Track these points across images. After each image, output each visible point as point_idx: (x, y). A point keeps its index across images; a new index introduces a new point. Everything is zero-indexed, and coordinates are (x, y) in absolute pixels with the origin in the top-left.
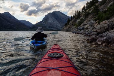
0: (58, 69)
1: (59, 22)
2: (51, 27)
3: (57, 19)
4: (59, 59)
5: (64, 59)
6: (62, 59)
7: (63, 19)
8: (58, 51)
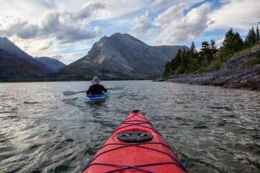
0: (140, 168)
1: (128, 60)
2: (107, 72)
3: (121, 52)
4: (142, 145)
5: (154, 146)
6: (149, 146)
7: (138, 51)
8: (141, 128)
